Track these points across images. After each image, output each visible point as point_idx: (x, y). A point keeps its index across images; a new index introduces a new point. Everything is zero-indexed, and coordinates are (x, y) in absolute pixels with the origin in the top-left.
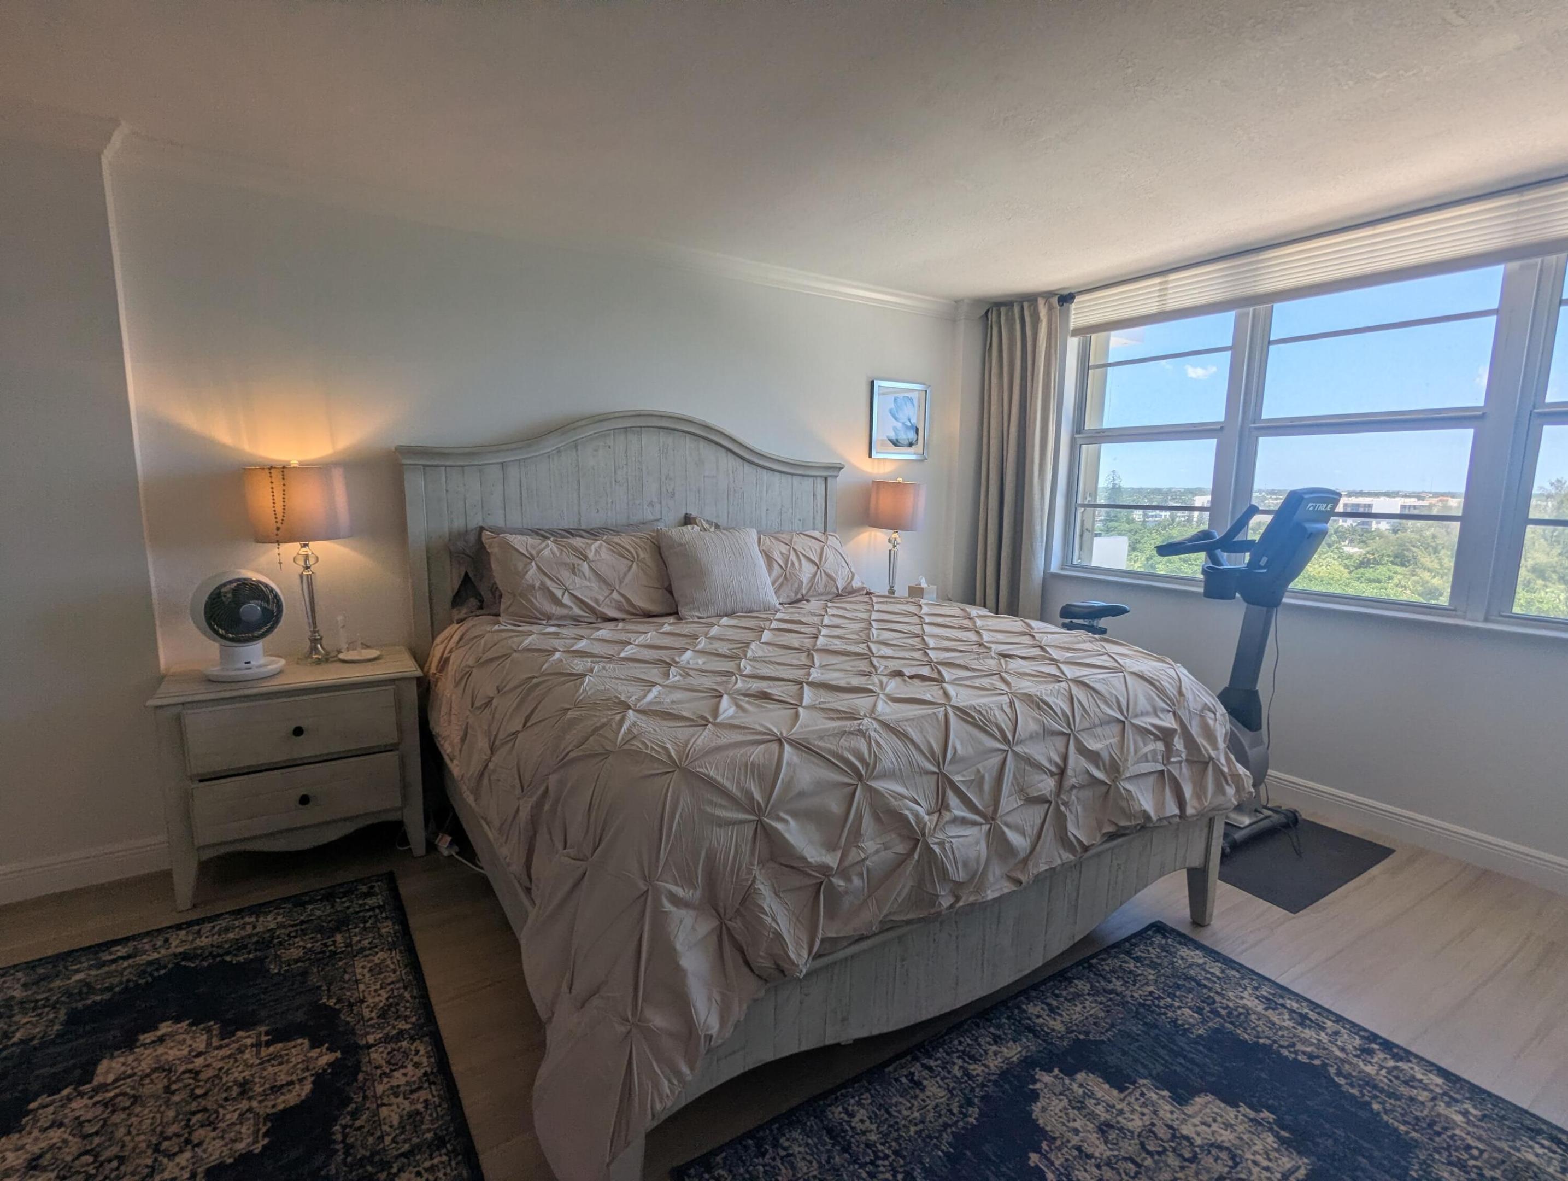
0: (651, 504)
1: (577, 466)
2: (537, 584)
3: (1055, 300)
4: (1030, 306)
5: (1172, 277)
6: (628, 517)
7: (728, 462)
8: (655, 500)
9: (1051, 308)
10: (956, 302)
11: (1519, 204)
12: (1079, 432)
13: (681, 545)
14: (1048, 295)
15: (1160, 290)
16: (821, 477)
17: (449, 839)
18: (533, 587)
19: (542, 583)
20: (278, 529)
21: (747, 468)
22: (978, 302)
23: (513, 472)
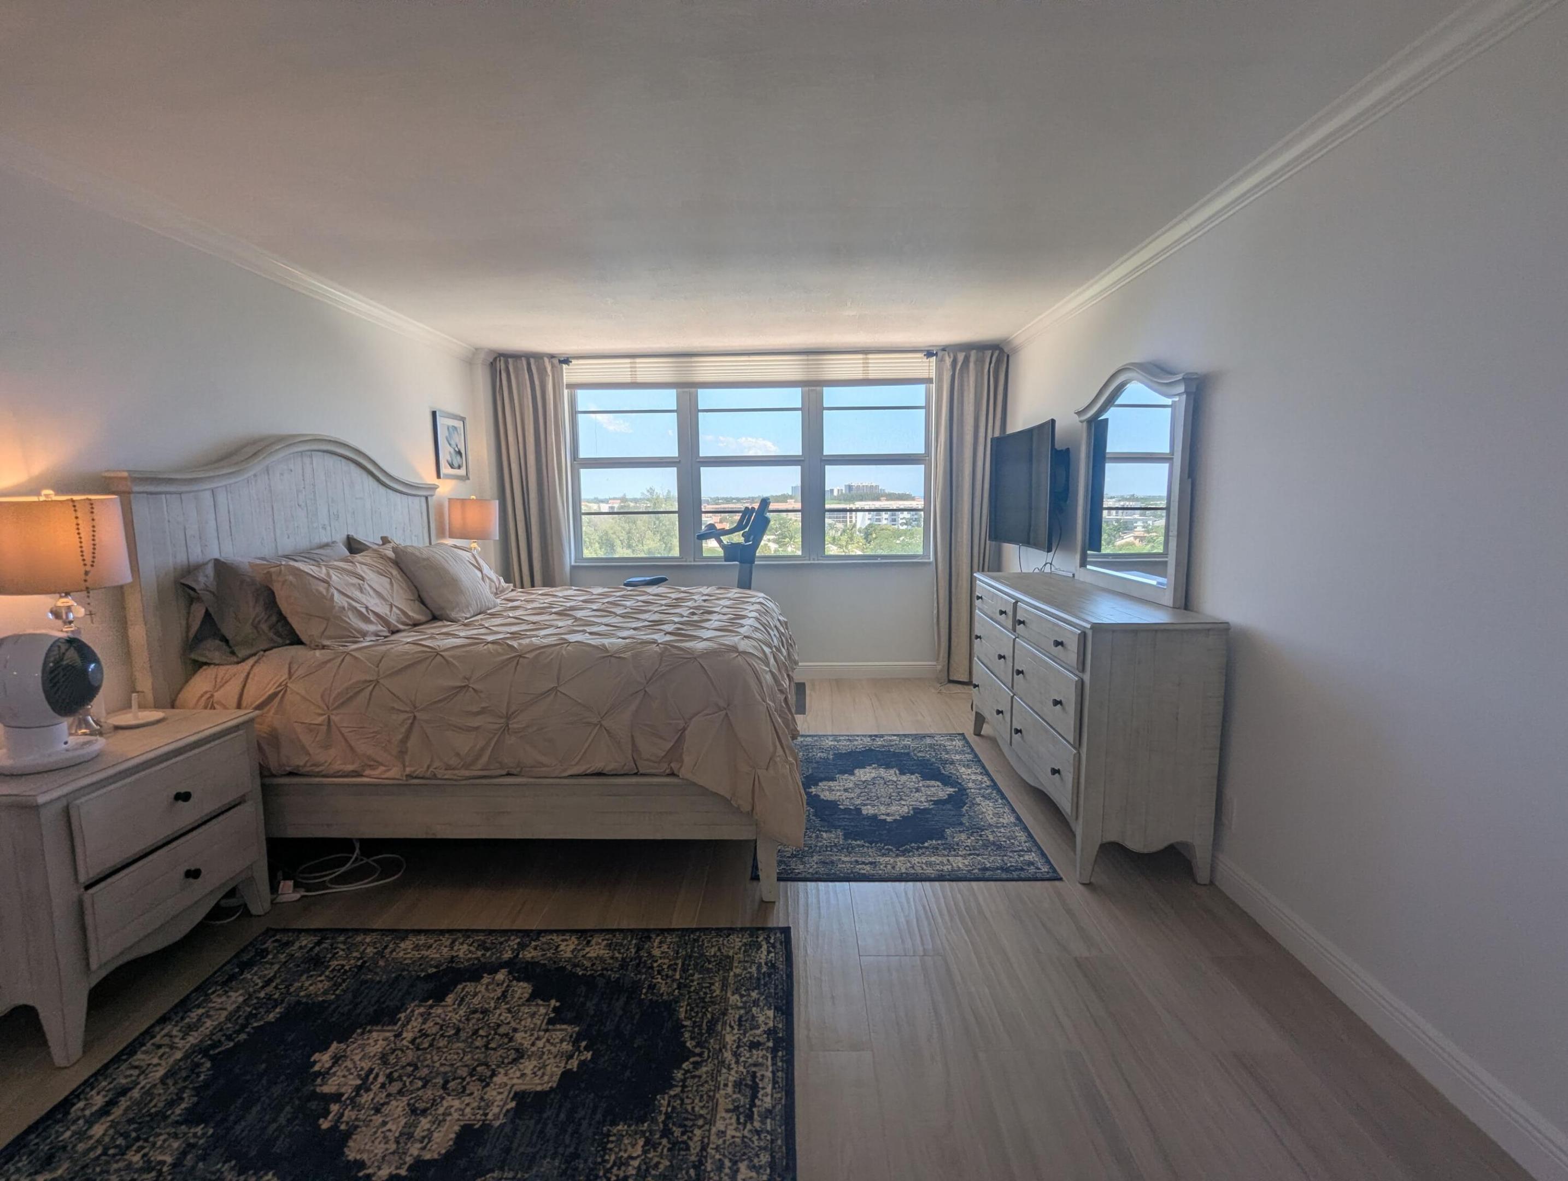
0: (324, 528)
1: (271, 491)
2: (346, 605)
3: (556, 361)
4: (535, 362)
5: (638, 360)
6: (310, 541)
7: (370, 483)
8: (327, 523)
9: (553, 366)
10: (476, 349)
11: (808, 360)
12: (575, 460)
13: (424, 559)
14: (552, 356)
15: (631, 367)
16: (424, 496)
17: (291, 883)
18: (344, 608)
19: (349, 604)
20: (86, 573)
21: (382, 490)
22: (491, 351)
23: (222, 498)
